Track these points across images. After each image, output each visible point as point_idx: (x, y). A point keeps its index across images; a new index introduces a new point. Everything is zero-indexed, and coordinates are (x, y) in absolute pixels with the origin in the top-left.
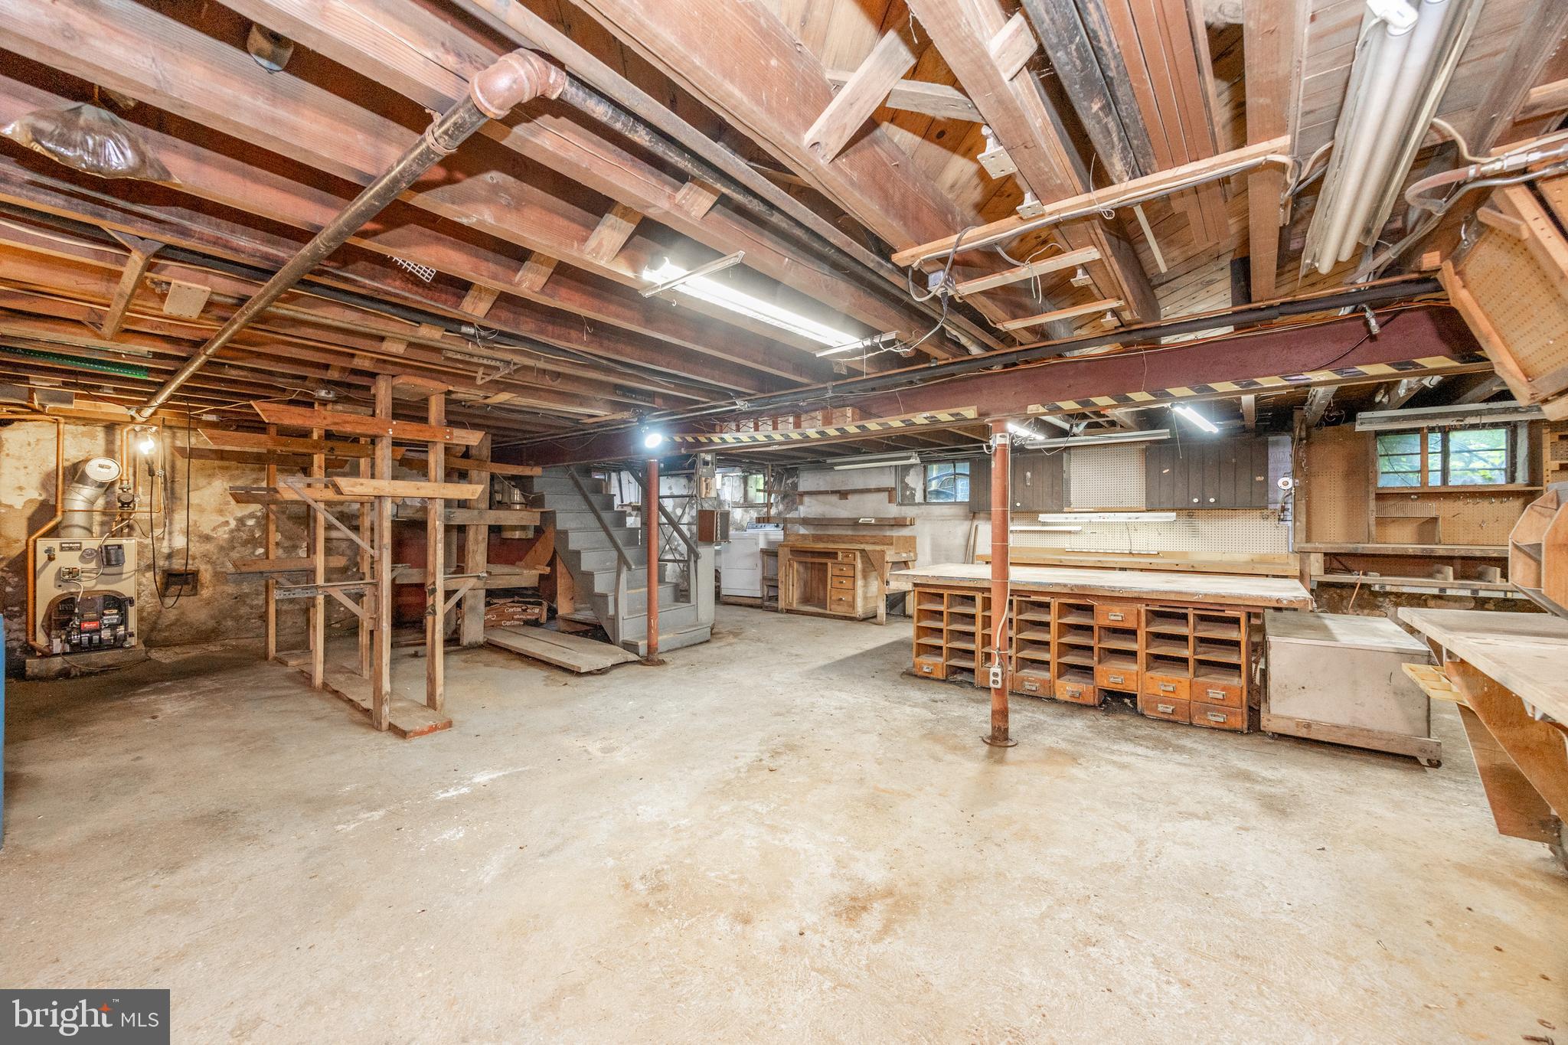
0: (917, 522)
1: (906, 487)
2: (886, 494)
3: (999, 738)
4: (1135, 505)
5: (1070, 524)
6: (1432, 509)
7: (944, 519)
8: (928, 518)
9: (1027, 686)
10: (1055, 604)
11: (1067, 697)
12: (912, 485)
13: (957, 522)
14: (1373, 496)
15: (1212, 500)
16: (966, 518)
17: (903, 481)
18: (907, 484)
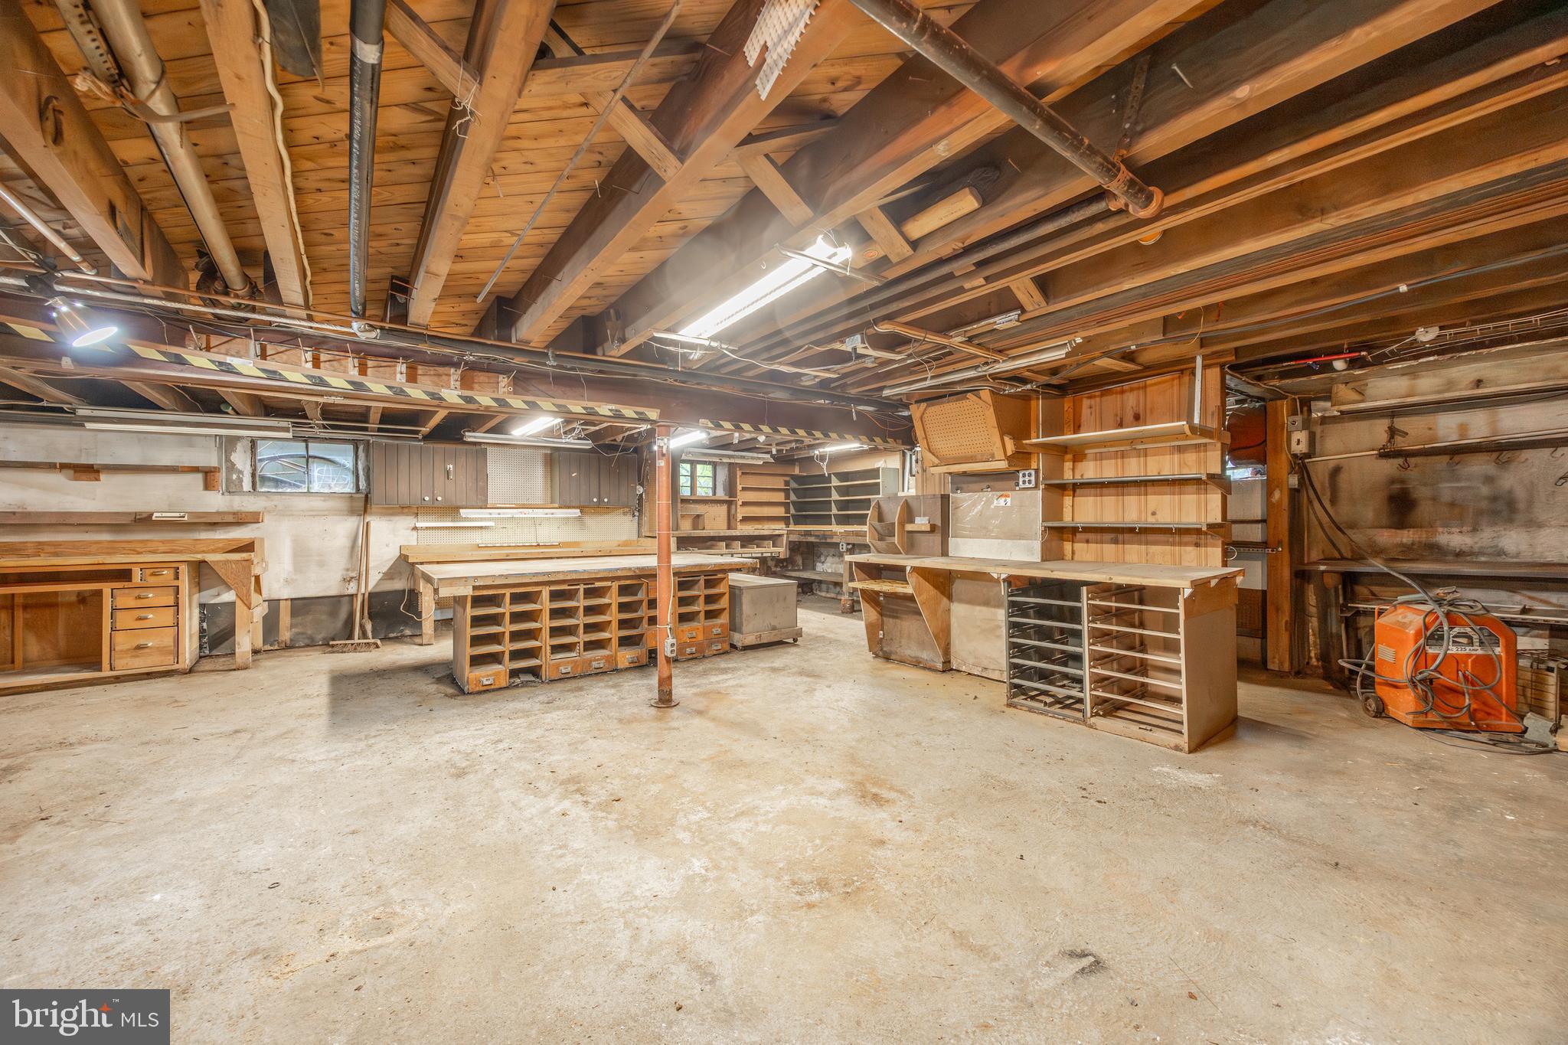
0: (267, 518)
1: (231, 467)
2: (199, 477)
3: (665, 700)
4: (539, 502)
5: (482, 519)
6: (700, 509)
7: (315, 514)
8: (285, 513)
9: (595, 664)
10: (615, 585)
11: (627, 665)
12: (239, 466)
13: (336, 518)
14: (679, 501)
15: (606, 500)
16: (352, 512)
17: (228, 460)
18: (233, 465)
